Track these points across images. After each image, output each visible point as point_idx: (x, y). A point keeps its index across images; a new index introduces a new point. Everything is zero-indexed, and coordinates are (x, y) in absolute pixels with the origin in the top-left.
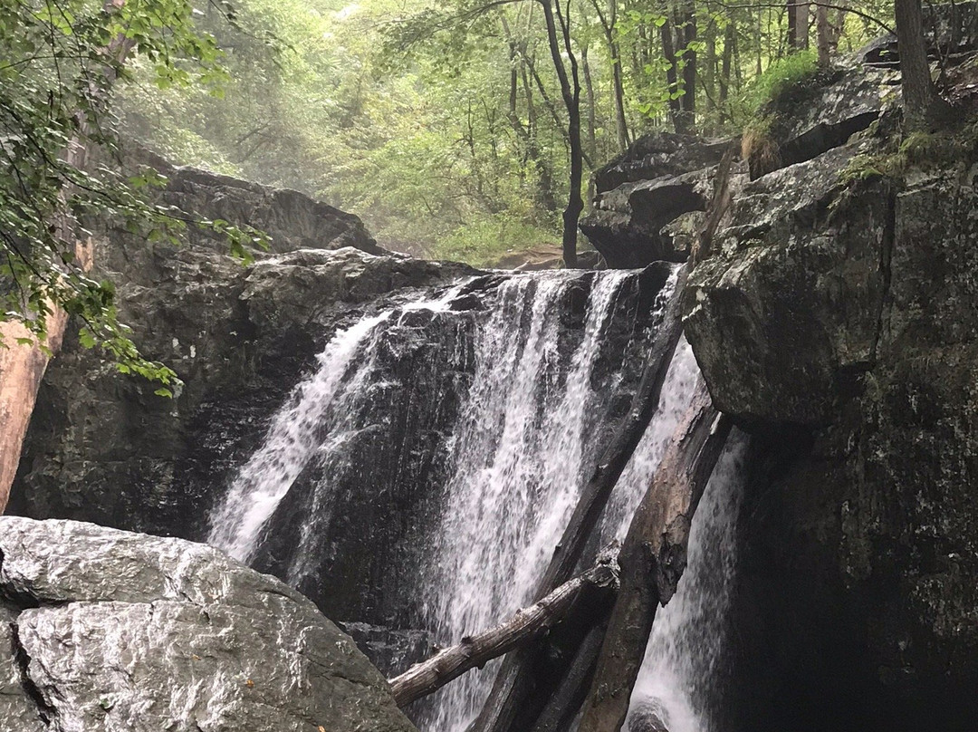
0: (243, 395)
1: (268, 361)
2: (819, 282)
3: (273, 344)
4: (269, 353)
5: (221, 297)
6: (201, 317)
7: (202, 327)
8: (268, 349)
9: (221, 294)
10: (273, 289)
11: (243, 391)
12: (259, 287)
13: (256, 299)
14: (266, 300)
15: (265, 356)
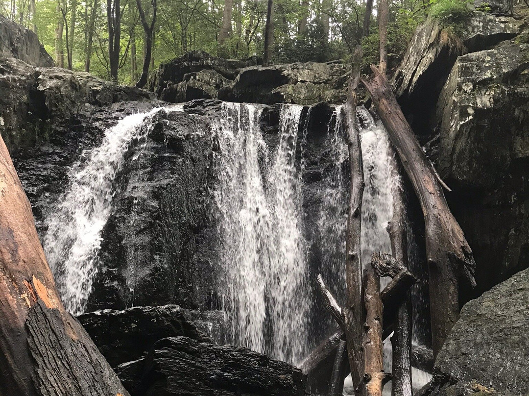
0: (40, 155)
1: (57, 134)
2: (516, 112)
3: (61, 123)
4: (58, 128)
5: (20, 87)
6: (8, 98)
7: (9, 105)
8: (57, 126)
9: (20, 85)
10: (60, 87)
11: (39, 153)
12: (50, 84)
13: (50, 91)
14: (56, 93)
15: (56, 131)
